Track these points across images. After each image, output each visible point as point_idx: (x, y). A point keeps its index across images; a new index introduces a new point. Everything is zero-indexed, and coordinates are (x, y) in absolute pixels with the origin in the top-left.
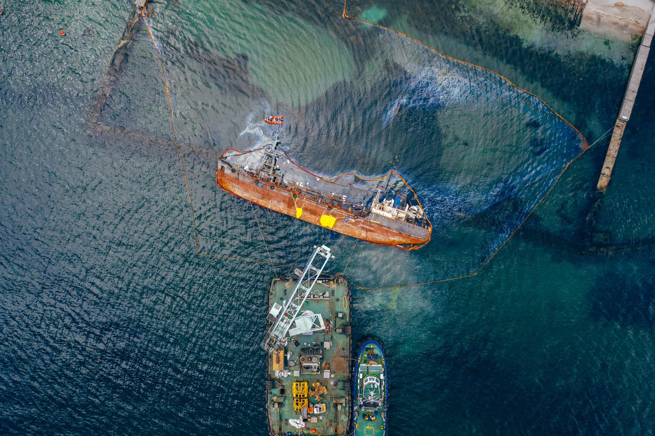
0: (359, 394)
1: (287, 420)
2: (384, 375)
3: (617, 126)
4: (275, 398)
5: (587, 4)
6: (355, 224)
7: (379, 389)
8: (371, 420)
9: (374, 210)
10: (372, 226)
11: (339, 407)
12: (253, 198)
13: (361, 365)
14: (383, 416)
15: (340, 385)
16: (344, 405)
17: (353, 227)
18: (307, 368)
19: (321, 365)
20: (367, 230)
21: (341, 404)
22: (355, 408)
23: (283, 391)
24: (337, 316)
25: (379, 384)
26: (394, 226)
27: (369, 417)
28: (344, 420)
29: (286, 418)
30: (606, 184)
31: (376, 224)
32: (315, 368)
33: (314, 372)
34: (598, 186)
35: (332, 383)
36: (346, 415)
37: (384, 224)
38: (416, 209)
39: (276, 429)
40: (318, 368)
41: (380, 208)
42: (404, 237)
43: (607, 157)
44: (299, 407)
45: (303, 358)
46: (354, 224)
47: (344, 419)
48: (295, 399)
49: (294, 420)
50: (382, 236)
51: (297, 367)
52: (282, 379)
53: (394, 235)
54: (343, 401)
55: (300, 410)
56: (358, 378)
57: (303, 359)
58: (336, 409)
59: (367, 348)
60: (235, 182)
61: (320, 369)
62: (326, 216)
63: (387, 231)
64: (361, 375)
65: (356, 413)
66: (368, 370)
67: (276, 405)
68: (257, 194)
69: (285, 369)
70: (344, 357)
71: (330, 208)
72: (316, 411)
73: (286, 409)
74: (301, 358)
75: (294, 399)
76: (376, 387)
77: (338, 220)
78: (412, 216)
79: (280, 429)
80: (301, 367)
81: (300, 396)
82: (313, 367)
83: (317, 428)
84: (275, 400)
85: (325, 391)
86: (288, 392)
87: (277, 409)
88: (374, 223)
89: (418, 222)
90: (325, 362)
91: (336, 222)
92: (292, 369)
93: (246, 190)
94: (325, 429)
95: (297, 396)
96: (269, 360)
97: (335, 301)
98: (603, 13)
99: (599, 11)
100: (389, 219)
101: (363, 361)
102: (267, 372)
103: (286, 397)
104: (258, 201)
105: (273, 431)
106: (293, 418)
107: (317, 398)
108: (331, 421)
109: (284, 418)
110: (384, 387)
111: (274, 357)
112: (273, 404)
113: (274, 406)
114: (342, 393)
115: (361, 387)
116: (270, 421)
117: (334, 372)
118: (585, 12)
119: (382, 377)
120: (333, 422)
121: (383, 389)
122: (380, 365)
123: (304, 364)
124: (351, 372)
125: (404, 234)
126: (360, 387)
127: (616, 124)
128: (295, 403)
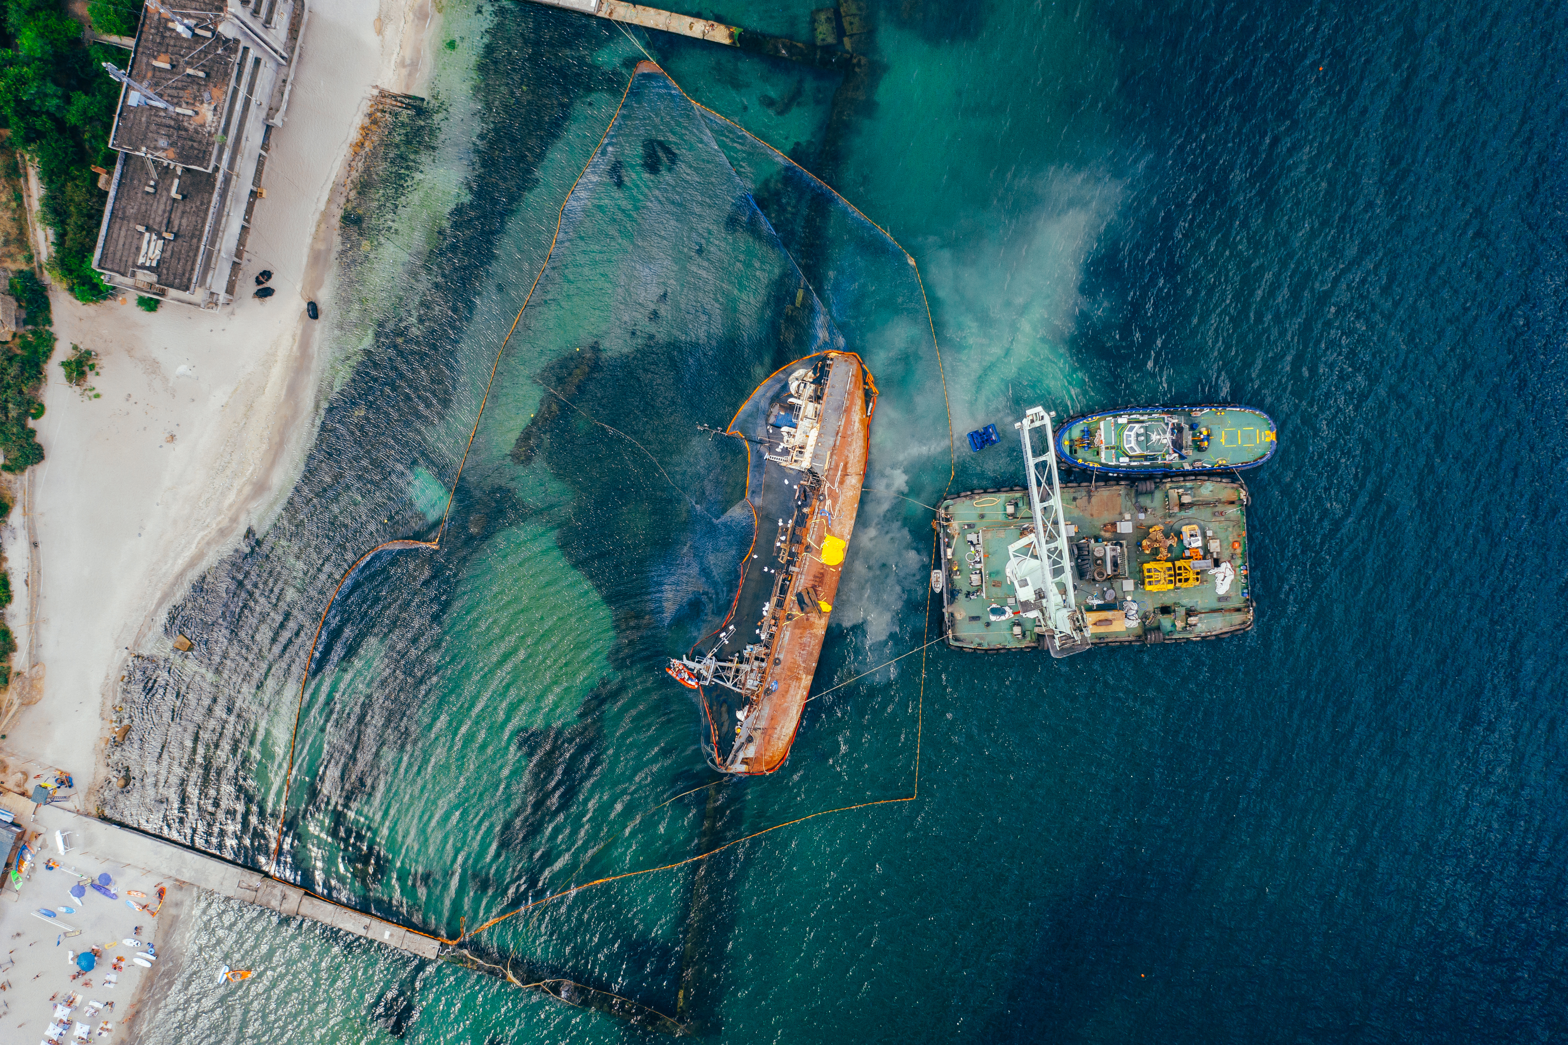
0: (1160, 462)
1: (1221, 599)
2: (1120, 416)
3: (611, 13)
4: (1180, 624)
5: (382, 86)
6: (835, 499)
7: (1147, 424)
8: (1208, 435)
9: (805, 463)
10: (837, 466)
11: (1186, 499)
12: (799, 697)
13: (1103, 461)
14: (1199, 414)
15: (1145, 501)
16: (1181, 491)
17: (840, 500)
18: (1115, 564)
19: (1108, 540)
20: (845, 474)
21: (1180, 497)
22: (1187, 467)
23: (1165, 610)
24: (1012, 515)
25: (1137, 426)
26: (834, 422)
27: (1203, 440)
28: (1211, 488)
29: (1215, 600)
30: (722, 27)
31: (831, 457)
32: (1114, 550)
33: (1122, 551)
34: (727, 41)
35: (1142, 516)
36: (1200, 486)
37: (832, 443)
38: (796, 383)
39: (1238, 618)
40: (1116, 544)
41: (801, 452)
42: (852, 403)
43: (671, 30)
44: (1192, 576)
45: (1098, 574)
46: (835, 502)
47: (1208, 489)
48: (1178, 584)
49: (1219, 585)
50: (854, 446)
51: (1116, 584)
52: (1141, 613)
53: (849, 422)
54: (1173, 493)
55: (1198, 573)
56: (1129, 466)
57: (1101, 574)
58: (1191, 505)
59: (1071, 452)
60: (770, 736)
61: (1117, 540)
62: (824, 555)
63: (843, 437)
64: (1122, 459)
65: (1198, 464)
66: (1113, 448)
67: (1192, 620)
68: (792, 692)
69: (1122, 608)
70: (1090, 497)
71: (808, 548)
72: (1198, 543)
73: (1200, 602)
74: (1097, 578)
75: (1178, 588)
76: (1142, 431)
77: (829, 531)
78: (810, 389)
79: (1238, 610)
80: (1115, 577)
81: (1170, 576)
82: (1114, 553)
83: (1231, 540)
84: (1183, 624)
85: (1157, 528)
86: (1168, 601)
87: (1200, 619)
88: (830, 463)
89: (821, 377)
90: (1103, 533)
91: (833, 535)
92: (1120, 595)
93: (786, 711)
94: (1231, 524)
95: (1171, 582)
96: (1106, 640)
97: (984, 520)
98: (395, 55)
99: (393, 62)
100: (820, 435)
101: (1096, 458)
102: (1131, 642)
103: (1175, 603)
104: (805, 688)
105: (1244, 623)
106: (1215, 587)
107: (1173, 542)
108: (1214, 514)
109: (1216, 605)
110: (1142, 415)
111: (1102, 630)
112: (1190, 626)
113: (1195, 625)
114: (1158, 495)
115: (1146, 458)
116: (1224, 630)
117: (1121, 514)
118: (396, 90)
119: (1123, 420)
120: (1216, 509)
121: (1145, 417)
122: (1102, 424)
123: (1109, 572)
124: (1117, 480)
125: (847, 403)
126: (1146, 460)
127: (607, 16)
128: (1184, 585)
